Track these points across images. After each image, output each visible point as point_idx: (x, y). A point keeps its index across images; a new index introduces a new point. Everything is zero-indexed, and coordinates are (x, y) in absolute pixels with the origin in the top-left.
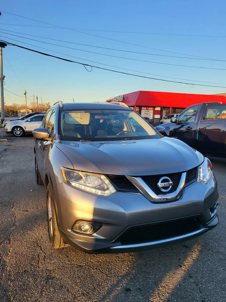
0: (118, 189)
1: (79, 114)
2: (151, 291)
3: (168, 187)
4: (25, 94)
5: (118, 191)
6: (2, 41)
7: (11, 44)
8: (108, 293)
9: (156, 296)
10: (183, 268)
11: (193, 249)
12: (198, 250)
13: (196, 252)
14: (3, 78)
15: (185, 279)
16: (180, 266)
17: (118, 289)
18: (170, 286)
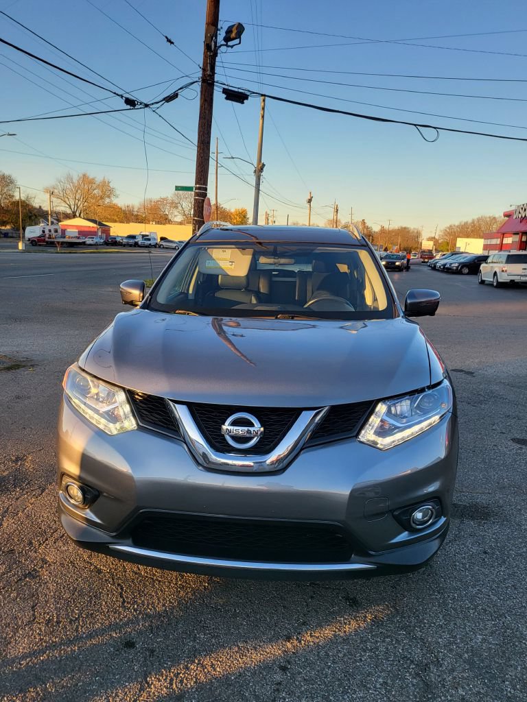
0: (140, 424)
1: (229, 252)
2: (169, 663)
3: (247, 440)
4: (310, 201)
5: (140, 428)
6: (240, 91)
7: (257, 93)
8: (90, 636)
9: (167, 676)
10: (289, 645)
11: (363, 613)
12: (375, 618)
13: (364, 621)
14: (260, 169)
15: (266, 667)
16: (288, 638)
17: (114, 635)
18: (218, 669)
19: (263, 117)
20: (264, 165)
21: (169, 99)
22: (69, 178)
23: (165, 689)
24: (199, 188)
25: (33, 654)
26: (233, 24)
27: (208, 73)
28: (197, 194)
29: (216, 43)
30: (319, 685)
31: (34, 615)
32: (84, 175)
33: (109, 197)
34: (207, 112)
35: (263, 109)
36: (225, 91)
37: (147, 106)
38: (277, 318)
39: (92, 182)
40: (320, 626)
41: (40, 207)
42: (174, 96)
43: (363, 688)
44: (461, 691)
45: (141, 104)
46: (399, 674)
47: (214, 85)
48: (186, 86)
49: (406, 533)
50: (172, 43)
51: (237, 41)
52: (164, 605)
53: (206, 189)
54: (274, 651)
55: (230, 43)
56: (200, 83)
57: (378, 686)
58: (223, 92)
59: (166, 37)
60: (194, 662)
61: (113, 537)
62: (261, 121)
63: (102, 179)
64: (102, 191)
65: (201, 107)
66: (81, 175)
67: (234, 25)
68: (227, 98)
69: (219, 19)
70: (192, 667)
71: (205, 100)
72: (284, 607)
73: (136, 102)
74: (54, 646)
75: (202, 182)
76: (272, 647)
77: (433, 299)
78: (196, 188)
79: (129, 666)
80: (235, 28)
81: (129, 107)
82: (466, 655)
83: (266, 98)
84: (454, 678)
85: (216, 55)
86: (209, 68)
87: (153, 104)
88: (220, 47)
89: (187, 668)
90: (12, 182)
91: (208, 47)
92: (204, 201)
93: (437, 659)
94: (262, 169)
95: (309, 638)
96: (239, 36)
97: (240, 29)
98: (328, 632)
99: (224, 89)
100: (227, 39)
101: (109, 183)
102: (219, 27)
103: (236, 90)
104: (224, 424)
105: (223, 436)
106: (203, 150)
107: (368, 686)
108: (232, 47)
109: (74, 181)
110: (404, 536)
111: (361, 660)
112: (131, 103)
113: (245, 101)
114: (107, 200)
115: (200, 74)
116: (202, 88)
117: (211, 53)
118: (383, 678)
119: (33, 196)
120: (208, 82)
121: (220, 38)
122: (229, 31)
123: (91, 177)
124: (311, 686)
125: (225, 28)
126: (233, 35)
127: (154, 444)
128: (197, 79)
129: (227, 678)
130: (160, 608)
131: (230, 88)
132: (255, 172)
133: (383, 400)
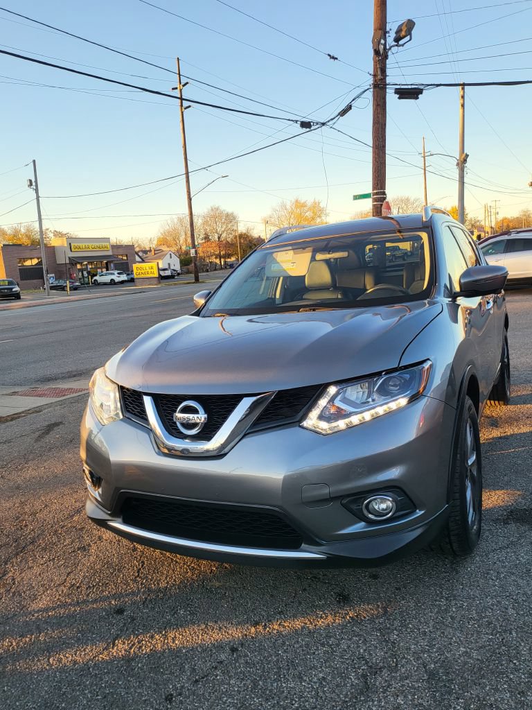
0: (125, 414)
2: (140, 631)
3: (193, 426)
5: (123, 417)
6: (413, 86)
8: (95, 601)
9: (131, 641)
10: (253, 630)
11: (346, 610)
12: (357, 616)
13: (344, 618)
14: (462, 162)
15: (219, 647)
16: (256, 624)
17: (113, 602)
18: (177, 642)
19: (463, 106)
20: (467, 156)
21: (343, 113)
22: (284, 206)
23: (123, 652)
24: (377, 194)
25: (46, 610)
26: (403, 22)
27: (380, 77)
28: (375, 200)
29: (385, 45)
30: (257, 669)
31: (66, 579)
32: (297, 201)
33: (320, 217)
34: (380, 116)
35: (463, 97)
36: (398, 91)
37: (323, 124)
38: (299, 311)
39: (304, 205)
40: (295, 616)
41: (260, 237)
42: (349, 108)
43: (297, 679)
44: (400, 700)
45: (317, 124)
46: (344, 673)
47: (386, 88)
48: (358, 97)
49: (363, 524)
50: (335, 58)
51: (408, 38)
52: (168, 583)
53: (384, 193)
54: (235, 633)
55: (401, 42)
56: (372, 90)
57: (315, 680)
58: (396, 93)
59: (329, 55)
60: (161, 633)
61: (109, 515)
62: (461, 111)
63: (312, 201)
64: (313, 213)
65: (374, 112)
66: (293, 201)
67: (403, 24)
68: (399, 98)
69: (388, 21)
70: (157, 637)
71: (378, 105)
72: (272, 596)
73: (312, 124)
74: (64, 605)
75: (379, 186)
76: (237, 629)
77: (499, 273)
78: (374, 194)
79: (109, 629)
80: (404, 25)
81: (305, 130)
82: (433, 666)
83: (466, 87)
84: (403, 686)
85: (386, 57)
86: (379, 73)
87: (329, 121)
88: (390, 49)
89: (152, 637)
90: (234, 218)
91: (377, 52)
92: (382, 205)
93: (397, 665)
94: (465, 161)
95: (276, 627)
96: (409, 33)
97: (410, 25)
98: (298, 624)
99: (396, 89)
100: (397, 40)
101: (319, 203)
102: (388, 29)
103: (410, 87)
104: (175, 411)
105: (175, 423)
106: (378, 155)
107: (305, 678)
108: (403, 45)
109: (288, 207)
110: (359, 527)
111: (314, 653)
112: (306, 125)
113: (420, 96)
114: (318, 220)
115: (371, 80)
116: (374, 94)
117: (381, 57)
118: (325, 674)
119: (252, 227)
120: (380, 86)
121: (390, 40)
122: (399, 31)
123: (302, 202)
124: (248, 669)
125: (395, 29)
126: (403, 33)
127: (130, 432)
128: (369, 87)
129: (180, 650)
130: (163, 585)
131: (403, 87)
132: (458, 164)
133: (336, 383)
